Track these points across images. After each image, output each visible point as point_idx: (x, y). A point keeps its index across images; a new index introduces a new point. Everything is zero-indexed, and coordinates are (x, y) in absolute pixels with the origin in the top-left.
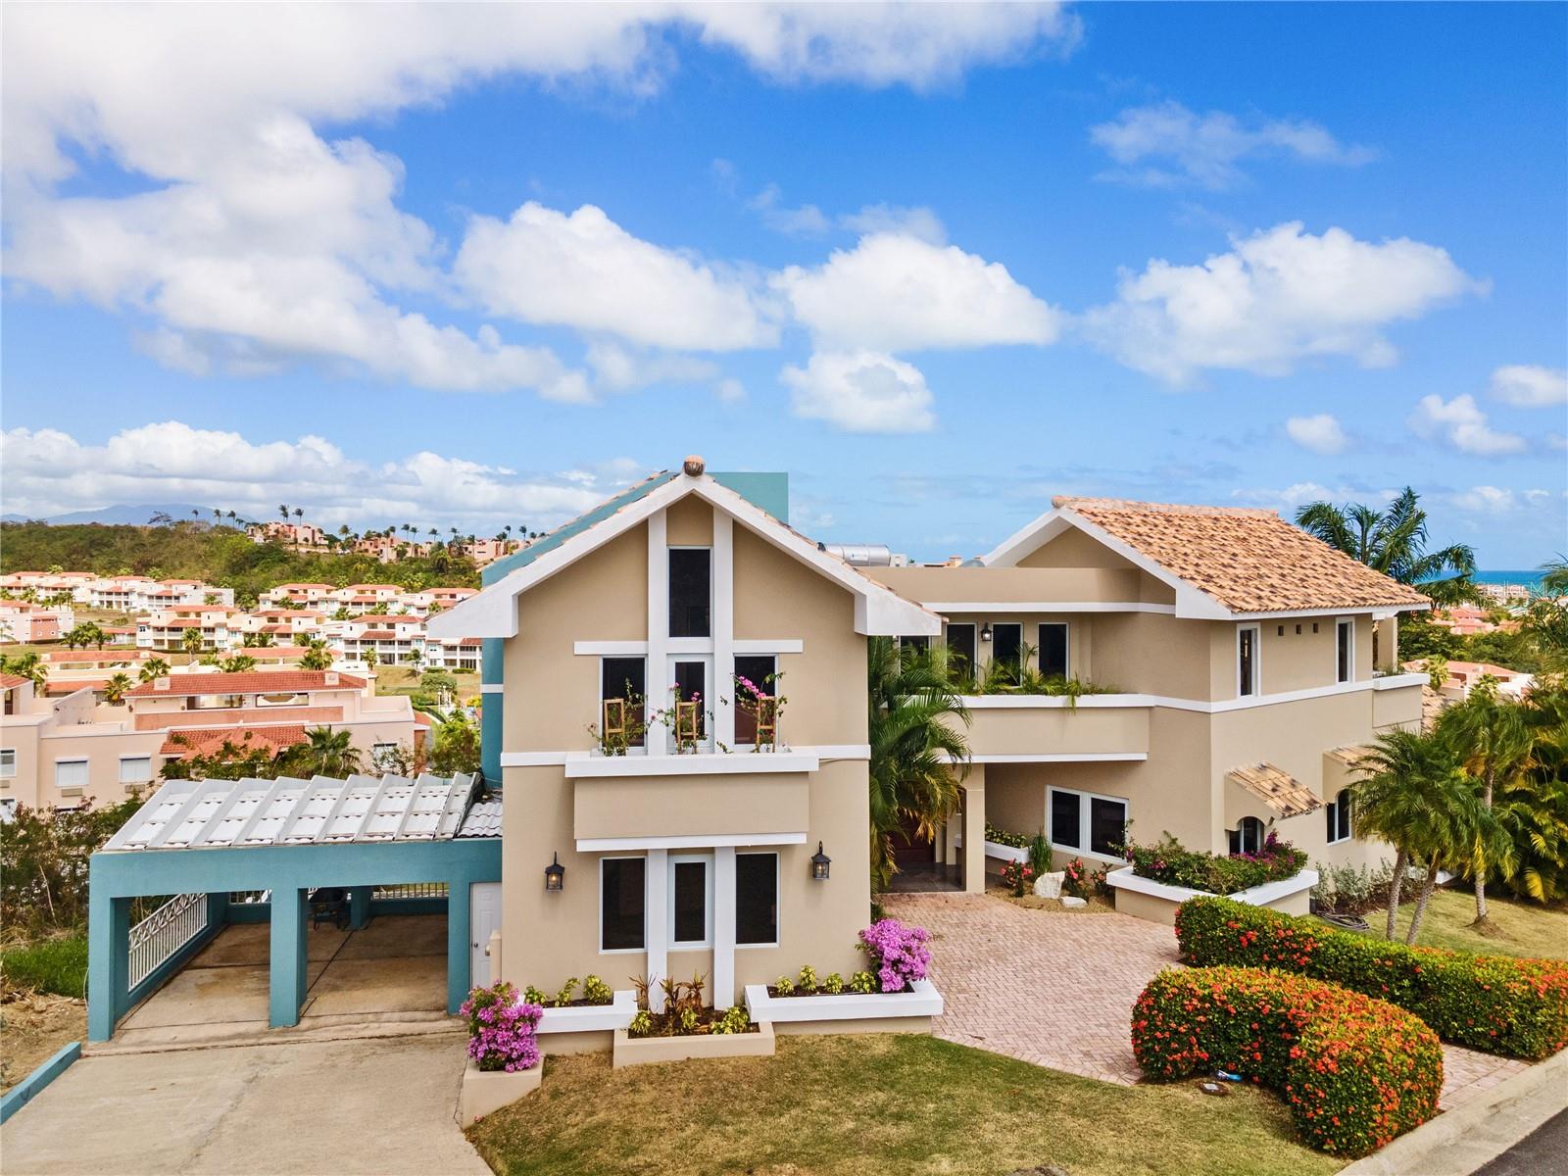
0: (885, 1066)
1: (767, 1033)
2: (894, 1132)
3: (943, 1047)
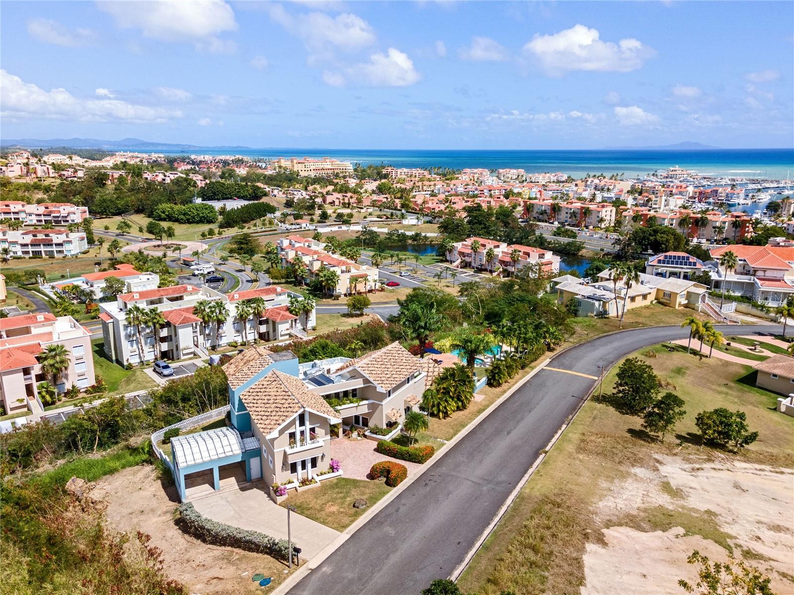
0: (337, 484)
1: (319, 483)
2: (341, 495)
3: (344, 479)
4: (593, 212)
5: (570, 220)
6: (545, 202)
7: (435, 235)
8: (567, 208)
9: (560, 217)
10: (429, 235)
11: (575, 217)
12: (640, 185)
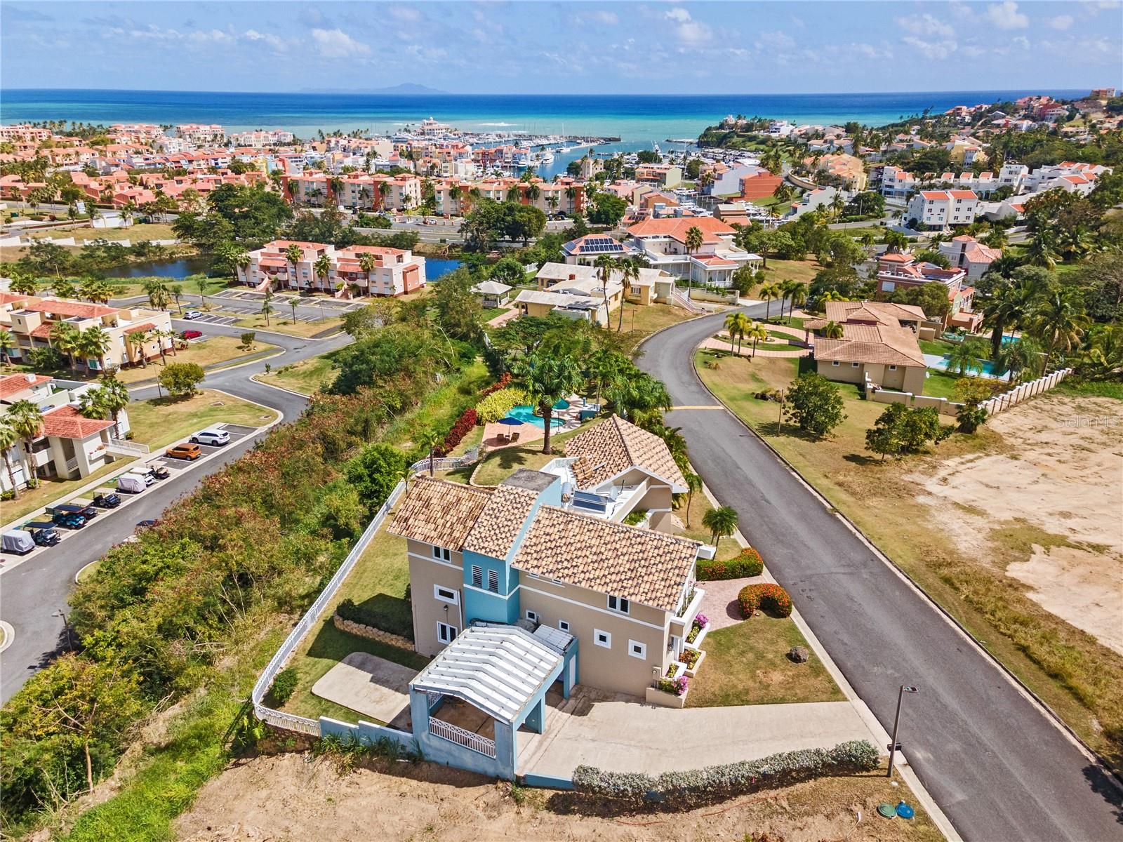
0: (719, 644)
2: (751, 655)
3: (719, 631)
4: (393, 188)
5: (360, 202)
6: (314, 176)
7: (172, 242)
8: (353, 184)
9: (343, 198)
10: (163, 243)
11: (368, 197)
12: (404, 145)
